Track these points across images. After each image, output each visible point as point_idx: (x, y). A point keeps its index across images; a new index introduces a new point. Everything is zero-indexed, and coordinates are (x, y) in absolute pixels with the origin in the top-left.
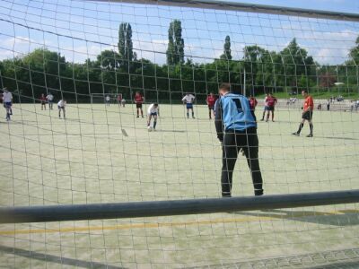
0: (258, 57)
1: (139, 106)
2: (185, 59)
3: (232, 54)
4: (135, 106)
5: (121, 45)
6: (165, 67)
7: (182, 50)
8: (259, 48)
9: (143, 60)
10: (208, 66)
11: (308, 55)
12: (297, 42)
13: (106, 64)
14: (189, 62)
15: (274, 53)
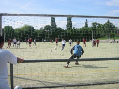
0: (97, 26)
1: (57, 43)
2: (73, 27)
3: (88, 25)
4: (55, 43)
5: (52, 23)
6: (66, 30)
7: (71, 24)
8: (97, 23)
9: (59, 28)
10: (80, 29)
11: (113, 25)
12: (109, 21)
13: (47, 29)
14: (74, 28)
15: (102, 24)
